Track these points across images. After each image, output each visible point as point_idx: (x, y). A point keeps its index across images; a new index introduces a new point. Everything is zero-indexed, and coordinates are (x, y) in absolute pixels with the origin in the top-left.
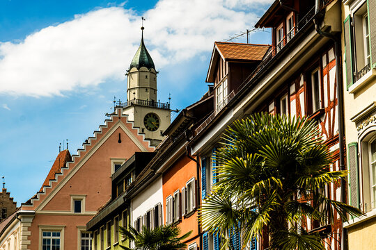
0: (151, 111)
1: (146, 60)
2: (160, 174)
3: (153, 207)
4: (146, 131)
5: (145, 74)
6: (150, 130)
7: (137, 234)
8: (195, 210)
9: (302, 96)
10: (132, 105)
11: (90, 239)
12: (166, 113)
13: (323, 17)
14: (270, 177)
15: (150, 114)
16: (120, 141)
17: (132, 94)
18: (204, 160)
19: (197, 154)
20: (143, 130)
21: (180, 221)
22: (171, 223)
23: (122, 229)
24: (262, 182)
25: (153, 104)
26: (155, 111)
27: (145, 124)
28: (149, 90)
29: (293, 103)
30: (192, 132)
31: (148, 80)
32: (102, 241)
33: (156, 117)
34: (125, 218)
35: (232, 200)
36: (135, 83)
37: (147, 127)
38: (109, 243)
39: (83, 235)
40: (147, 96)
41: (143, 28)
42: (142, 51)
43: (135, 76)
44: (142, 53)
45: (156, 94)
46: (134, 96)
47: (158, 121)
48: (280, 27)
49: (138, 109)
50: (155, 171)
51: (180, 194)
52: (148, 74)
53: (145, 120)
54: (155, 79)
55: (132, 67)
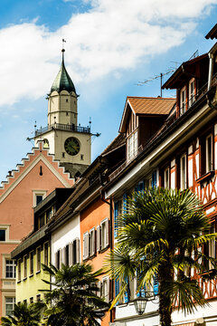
0: (71, 135)
1: (67, 83)
2: (77, 212)
3: (71, 241)
4: (66, 154)
5: (65, 98)
6: (70, 154)
7: (56, 271)
8: (108, 247)
9: (197, 157)
10: (53, 129)
11: (14, 265)
12: (87, 137)
13: (214, 94)
14: (159, 238)
15: (70, 139)
16: (41, 174)
17: (52, 118)
18: (116, 203)
19: (111, 198)
20: (63, 155)
21: (95, 255)
22: (87, 257)
23: (44, 266)
24: (153, 243)
25: (73, 128)
26: (76, 136)
27: (66, 148)
28: (69, 114)
29: (191, 162)
30: (106, 178)
31: (69, 104)
32: (25, 268)
33: (76, 141)
34: (47, 249)
35: (130, 254)
36: (55, 107)
37: (67, 152)
38: (32, 271)
39: (7, 262)
40: (67, 121)
41: (63, 51)
42: (63, 74)
43: (56, 100)
44: (62, 76)
45: (76, 118)
46: (55, 120)
47: (78, 146)
48: (184, 89)
49: (59, 133)
50: (74, 209)
51: (96, 231)
52: (69, 98)
53: (66, 144)
54: (75, 103)
55: (52, 90)
